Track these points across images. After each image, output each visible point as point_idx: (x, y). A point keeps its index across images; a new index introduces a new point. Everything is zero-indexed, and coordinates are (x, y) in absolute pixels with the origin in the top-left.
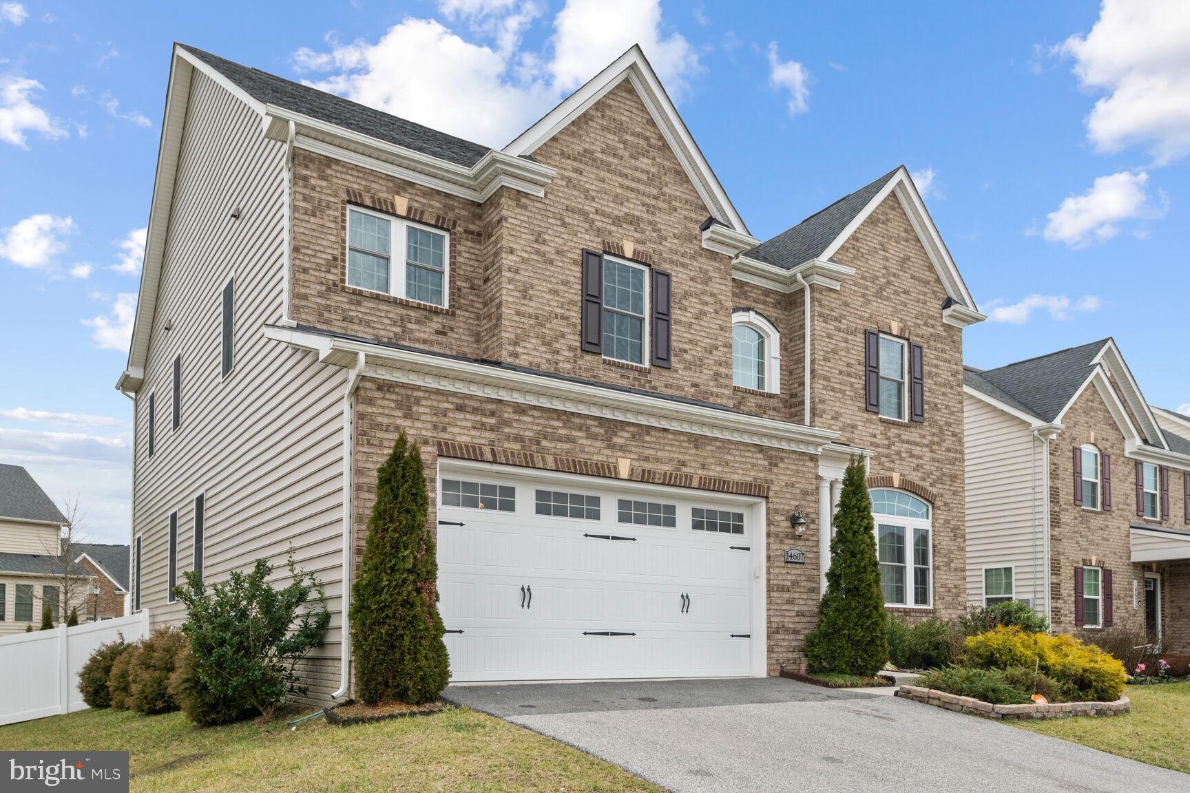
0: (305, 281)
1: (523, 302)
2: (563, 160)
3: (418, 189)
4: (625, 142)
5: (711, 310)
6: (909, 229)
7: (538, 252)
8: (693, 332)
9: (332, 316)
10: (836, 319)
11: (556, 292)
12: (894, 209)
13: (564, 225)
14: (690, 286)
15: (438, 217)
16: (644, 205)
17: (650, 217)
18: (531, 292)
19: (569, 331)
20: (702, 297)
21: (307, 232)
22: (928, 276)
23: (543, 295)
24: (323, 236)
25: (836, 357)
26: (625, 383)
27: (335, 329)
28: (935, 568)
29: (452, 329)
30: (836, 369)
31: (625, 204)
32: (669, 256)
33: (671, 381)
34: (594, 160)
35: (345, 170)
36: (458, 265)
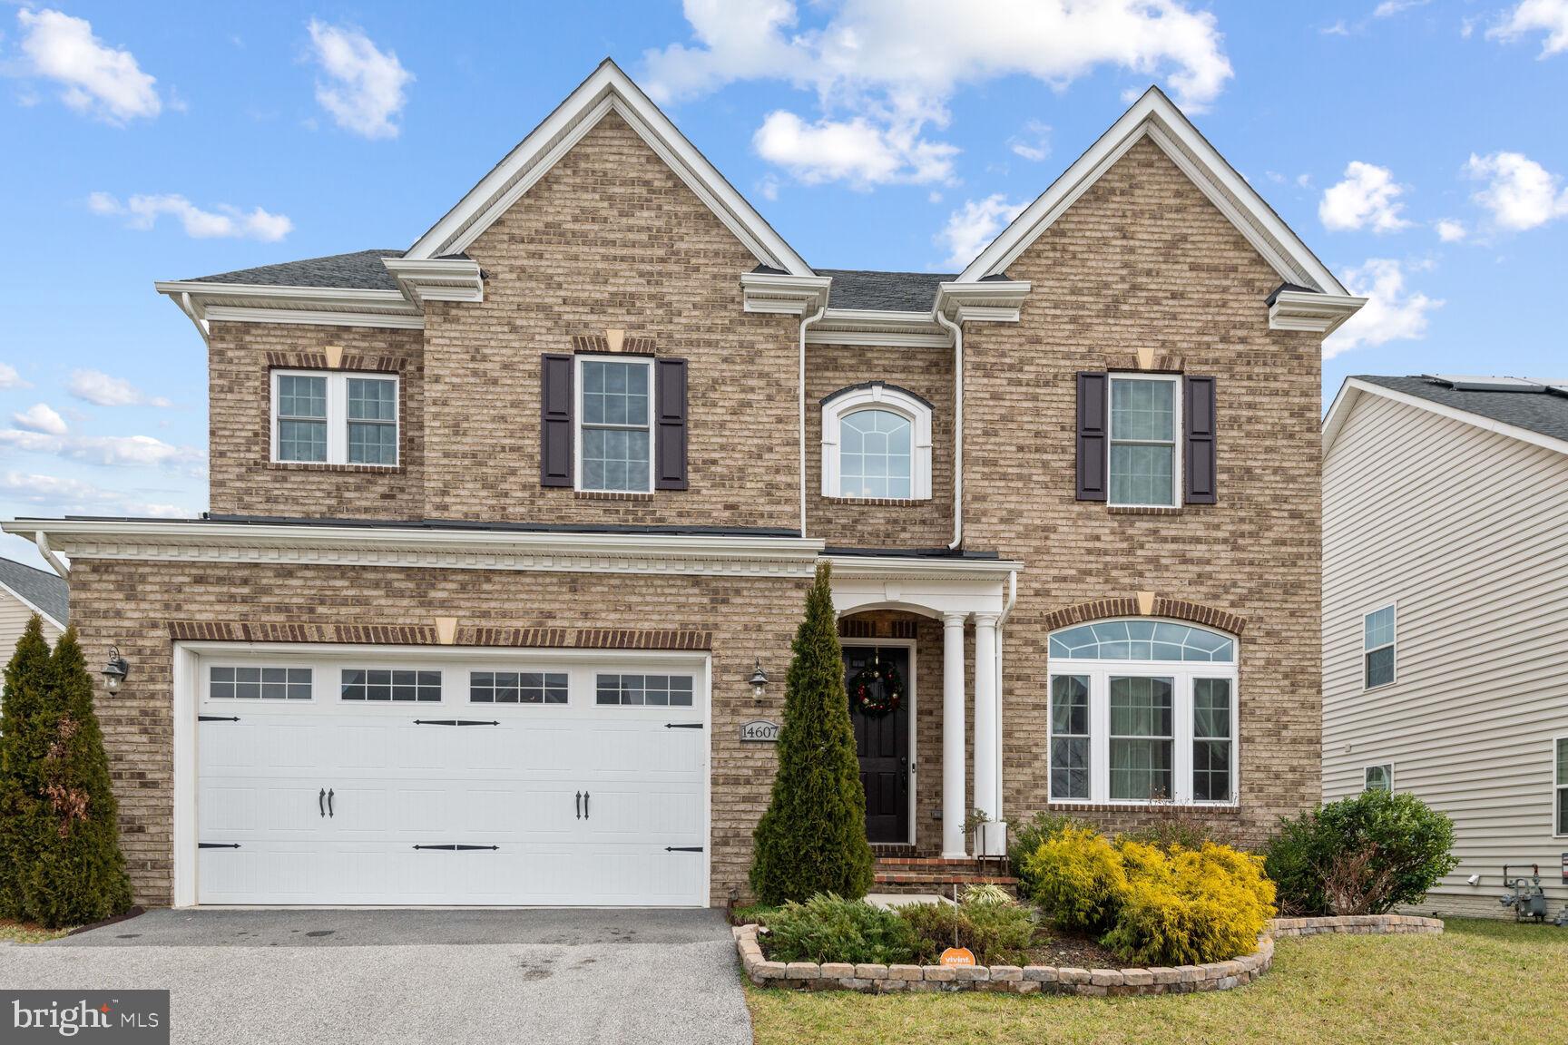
0: (221, 466)
1: (453, 439)
2: (514, 247)
3: (356, 333)
4: (610, 198)
5: (761, 397)
6: (1187, 189)
7: (475, 373)
8: (727, 433)
9: (254, 499)
10: (1011, 367)
11: (503, 419)
12: (1150, 165)
13: (514, 329)
14: (723, 371)
15: (382, 360)
16: (641, 275)
17: (653, 290)
18: (465, 425)
19: (523, 464)
20: (743, 381)
21: (223, 412)
22: (1234, 257)
23: (484, 425)
24: (241, 412)
25: (1014, 426)
26: (611, 520)
27: (257, 513)
28: (1243, 740)
29: (402, 490)
30: (1010, 445)
31: (612, 280)
32: (685, 336)
33: (688, 507)
34: (562, 234)
35: (266, 332)
36: (409, 412)
